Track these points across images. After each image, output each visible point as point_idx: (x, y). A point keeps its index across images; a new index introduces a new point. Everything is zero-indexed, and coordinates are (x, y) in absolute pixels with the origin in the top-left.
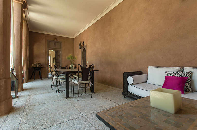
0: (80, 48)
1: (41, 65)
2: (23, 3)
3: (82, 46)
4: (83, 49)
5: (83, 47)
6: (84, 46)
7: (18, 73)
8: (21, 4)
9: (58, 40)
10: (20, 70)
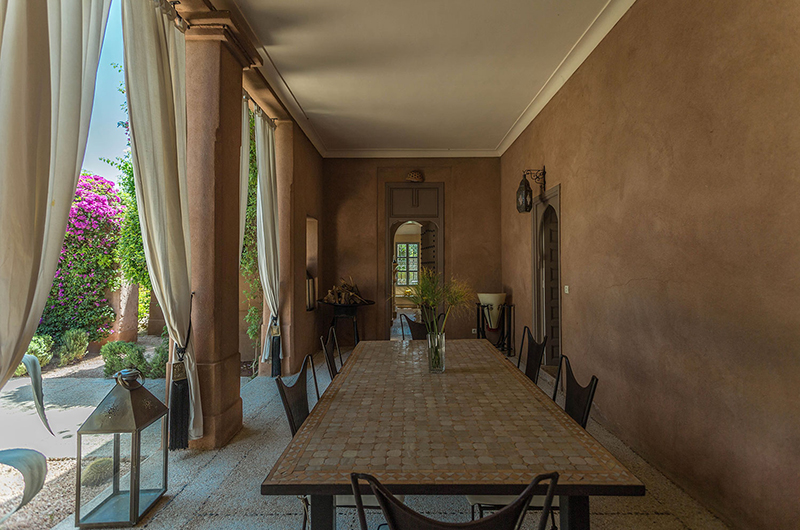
0: (523, 208)
1: (358, 293)
2: (223, 38)
3: (536, 194)
4: (541, 210)
5: (543, 199)
6: (547, 194)
7: (208, 362)
8: (217, 41)
9: (429, 178)
10: (216, 348)
